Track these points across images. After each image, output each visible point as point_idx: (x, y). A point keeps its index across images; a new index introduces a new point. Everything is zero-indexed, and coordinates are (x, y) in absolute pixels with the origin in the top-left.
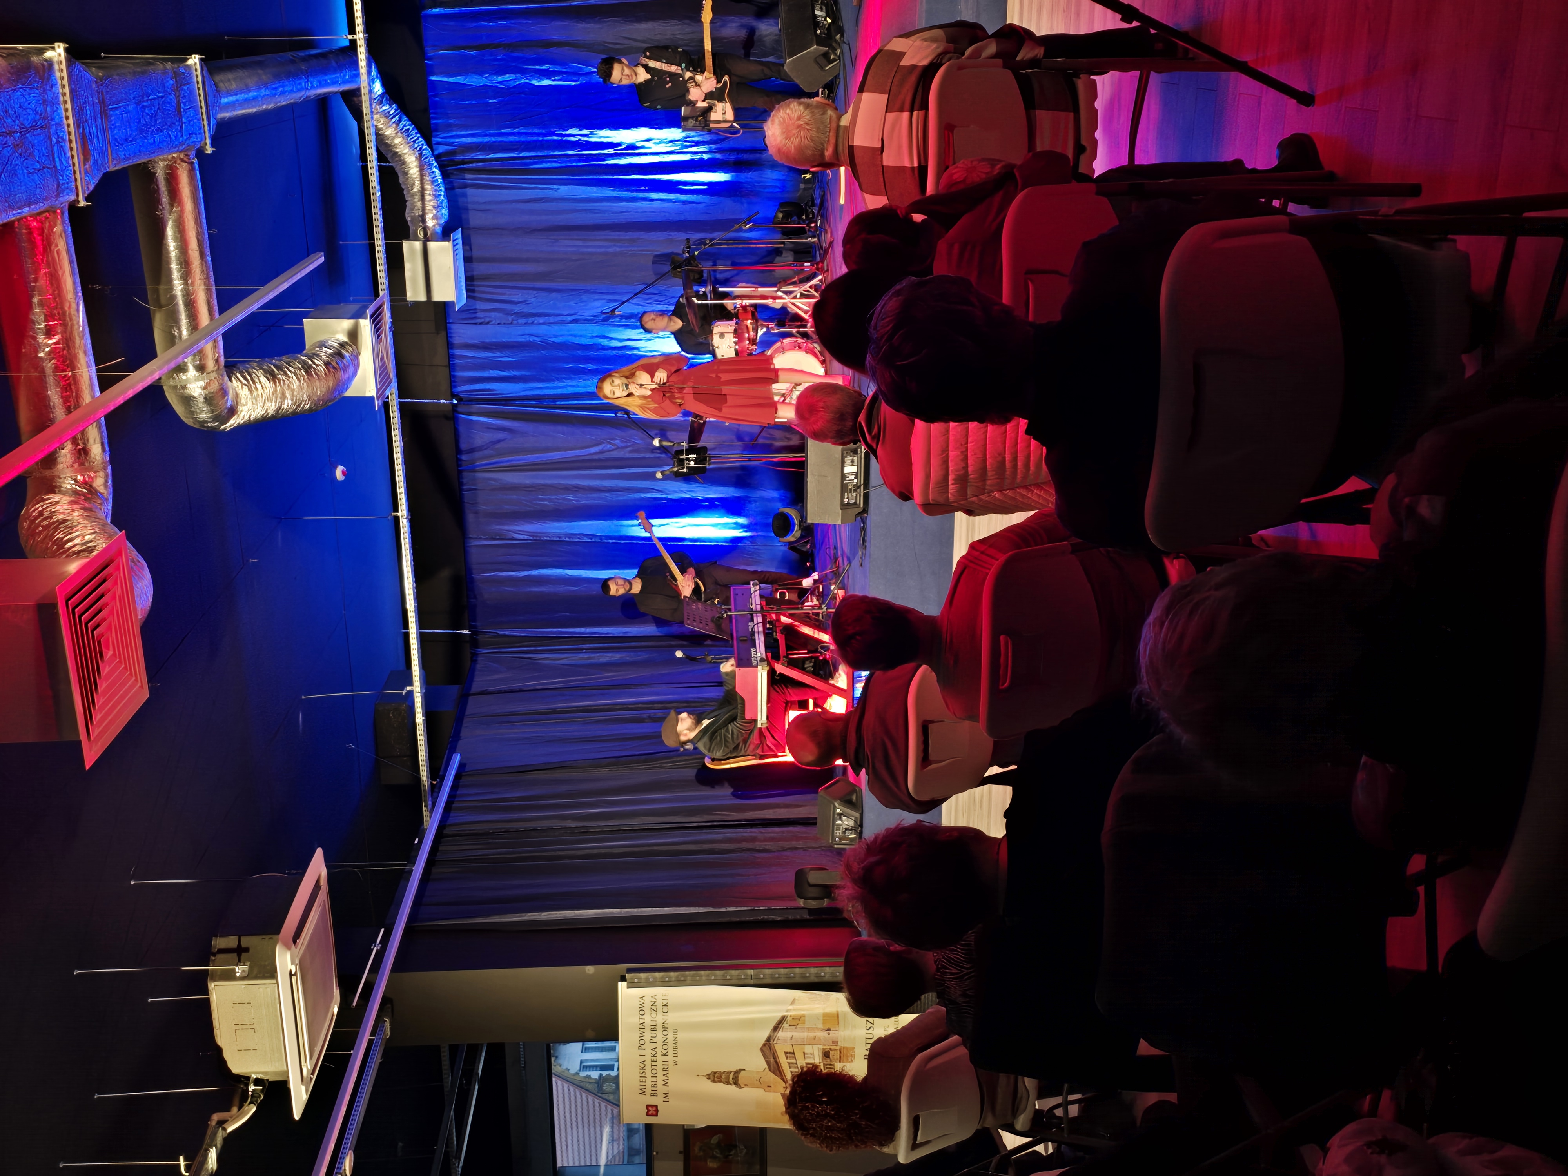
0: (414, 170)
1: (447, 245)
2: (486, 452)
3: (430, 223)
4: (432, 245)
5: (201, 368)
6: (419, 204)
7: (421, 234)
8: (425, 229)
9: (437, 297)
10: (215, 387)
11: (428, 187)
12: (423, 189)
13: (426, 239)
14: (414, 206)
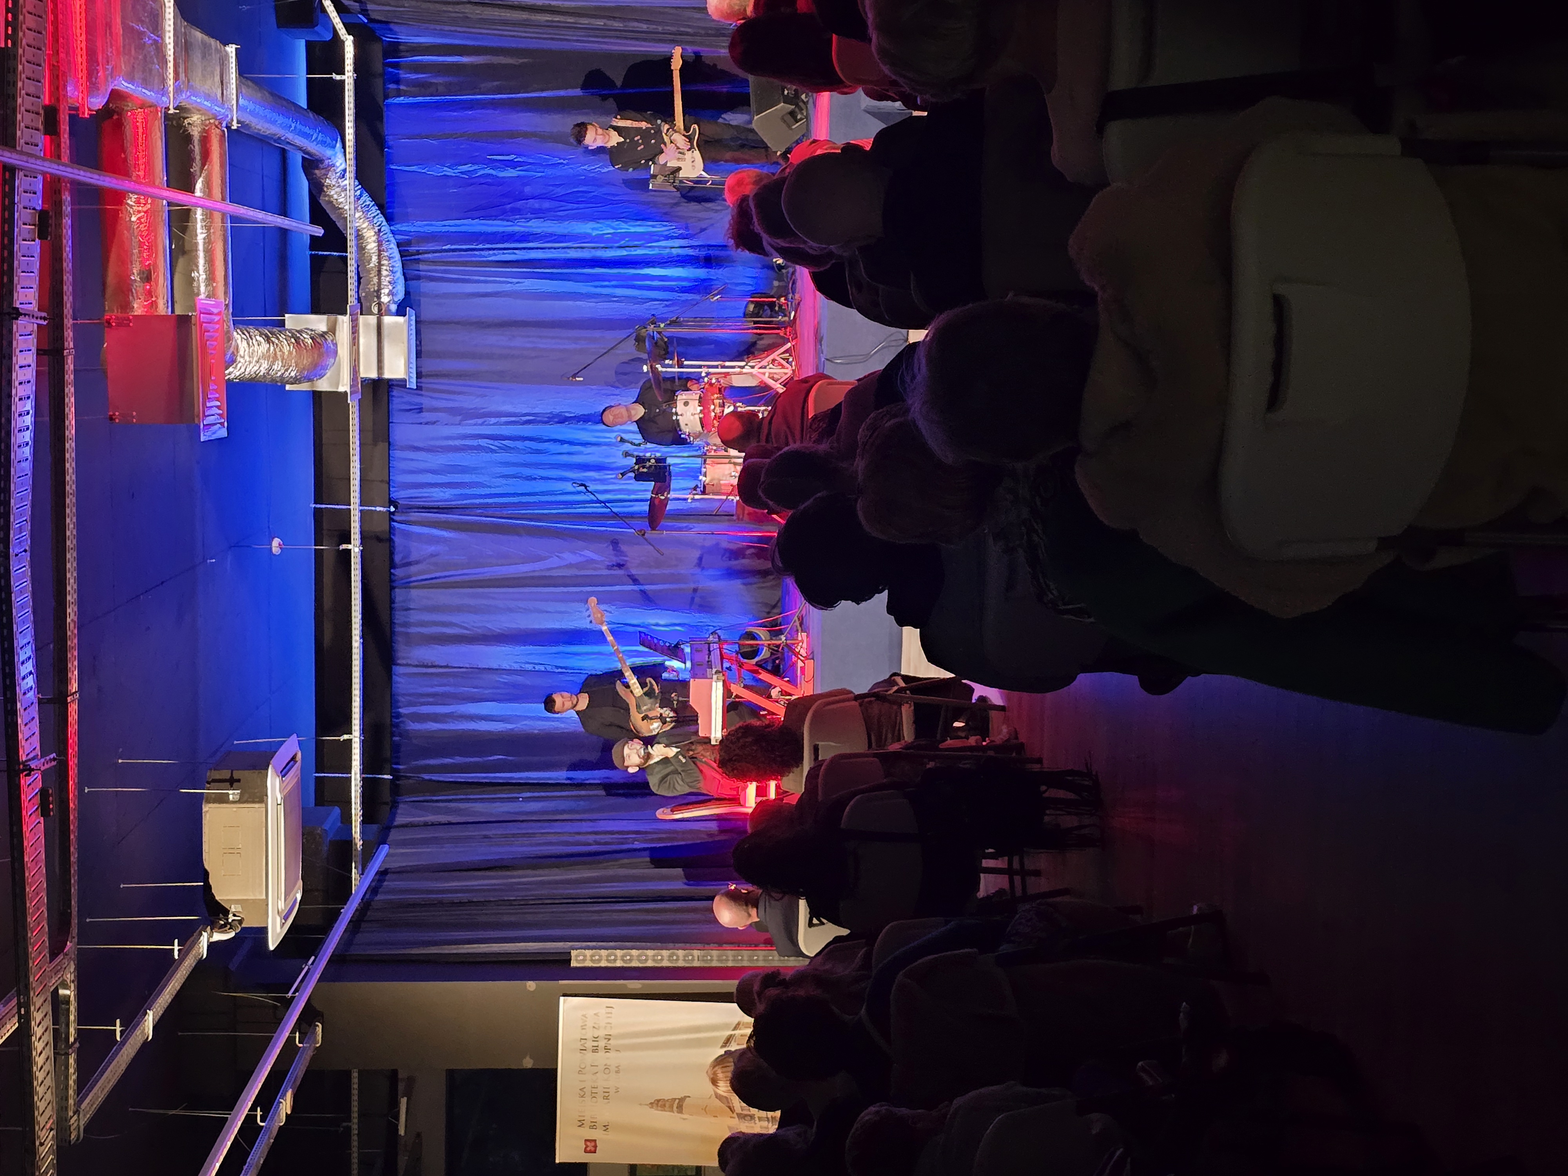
0: (372, 246)
1: (401, 319)
3: (385, 299)
4: (387, 320)
6: (375, 280)
7: (375, 310)
8: (380, 304)
9: (387, 375)
11: (386, 262)
13: (380, 314)
14: (369, 282)
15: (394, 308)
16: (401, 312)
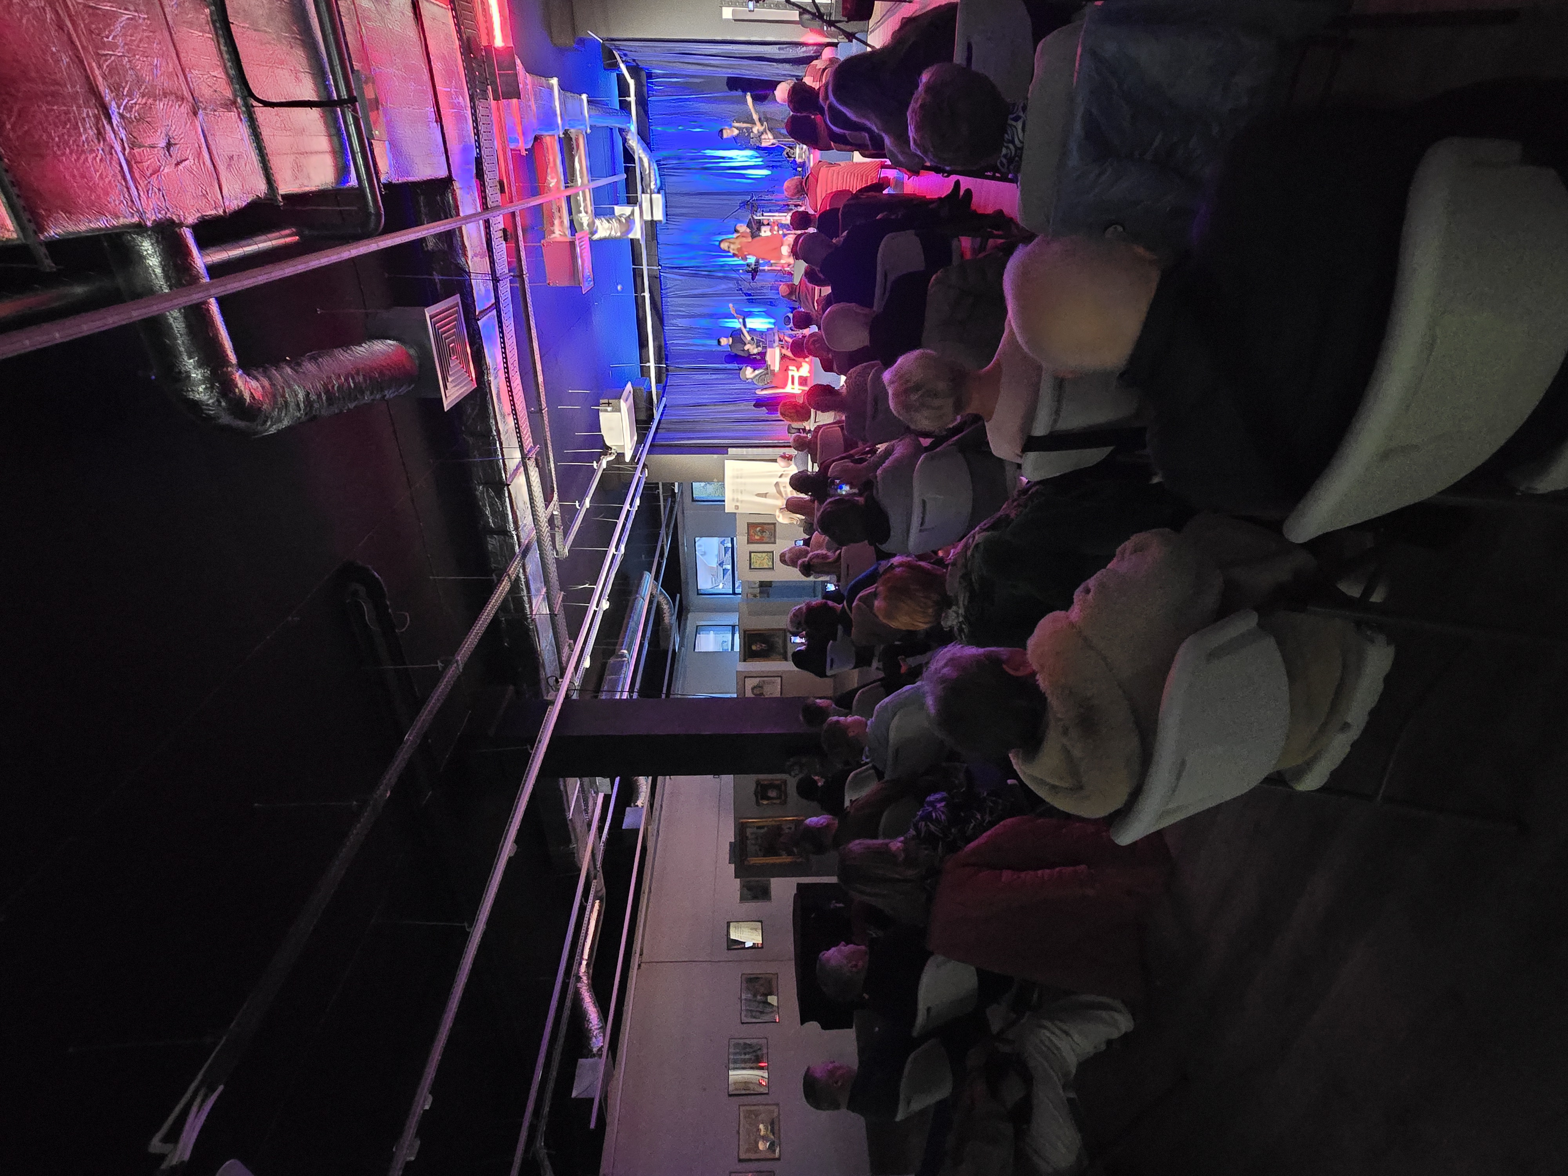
0: (646, 164)
1: (659, 196)
2: (671, 290)
3: (653, 187)
4: (654, 196)
5: (586, 212)
6: (648, 179)
7: (649, 191)
8: (651, 189)
9: (655, 219)
10: (591, 220)
11: (652, 172)
12: (650, 173)
13: (651, 194)
14: (646, 179)
15: (656, 190)
16: (658, 192)
